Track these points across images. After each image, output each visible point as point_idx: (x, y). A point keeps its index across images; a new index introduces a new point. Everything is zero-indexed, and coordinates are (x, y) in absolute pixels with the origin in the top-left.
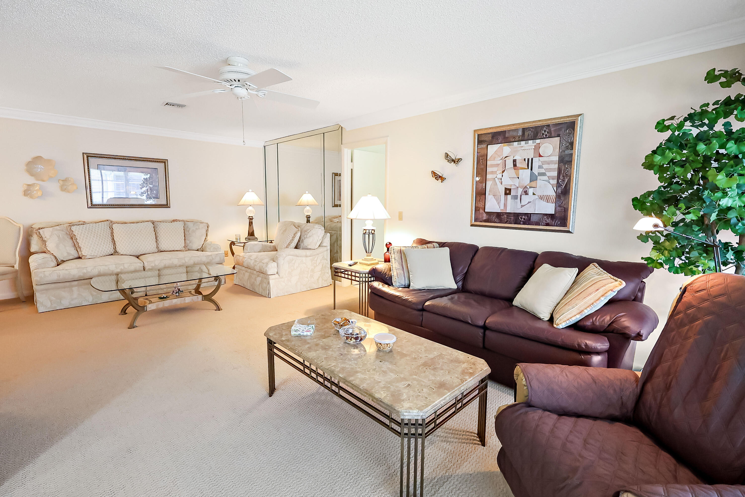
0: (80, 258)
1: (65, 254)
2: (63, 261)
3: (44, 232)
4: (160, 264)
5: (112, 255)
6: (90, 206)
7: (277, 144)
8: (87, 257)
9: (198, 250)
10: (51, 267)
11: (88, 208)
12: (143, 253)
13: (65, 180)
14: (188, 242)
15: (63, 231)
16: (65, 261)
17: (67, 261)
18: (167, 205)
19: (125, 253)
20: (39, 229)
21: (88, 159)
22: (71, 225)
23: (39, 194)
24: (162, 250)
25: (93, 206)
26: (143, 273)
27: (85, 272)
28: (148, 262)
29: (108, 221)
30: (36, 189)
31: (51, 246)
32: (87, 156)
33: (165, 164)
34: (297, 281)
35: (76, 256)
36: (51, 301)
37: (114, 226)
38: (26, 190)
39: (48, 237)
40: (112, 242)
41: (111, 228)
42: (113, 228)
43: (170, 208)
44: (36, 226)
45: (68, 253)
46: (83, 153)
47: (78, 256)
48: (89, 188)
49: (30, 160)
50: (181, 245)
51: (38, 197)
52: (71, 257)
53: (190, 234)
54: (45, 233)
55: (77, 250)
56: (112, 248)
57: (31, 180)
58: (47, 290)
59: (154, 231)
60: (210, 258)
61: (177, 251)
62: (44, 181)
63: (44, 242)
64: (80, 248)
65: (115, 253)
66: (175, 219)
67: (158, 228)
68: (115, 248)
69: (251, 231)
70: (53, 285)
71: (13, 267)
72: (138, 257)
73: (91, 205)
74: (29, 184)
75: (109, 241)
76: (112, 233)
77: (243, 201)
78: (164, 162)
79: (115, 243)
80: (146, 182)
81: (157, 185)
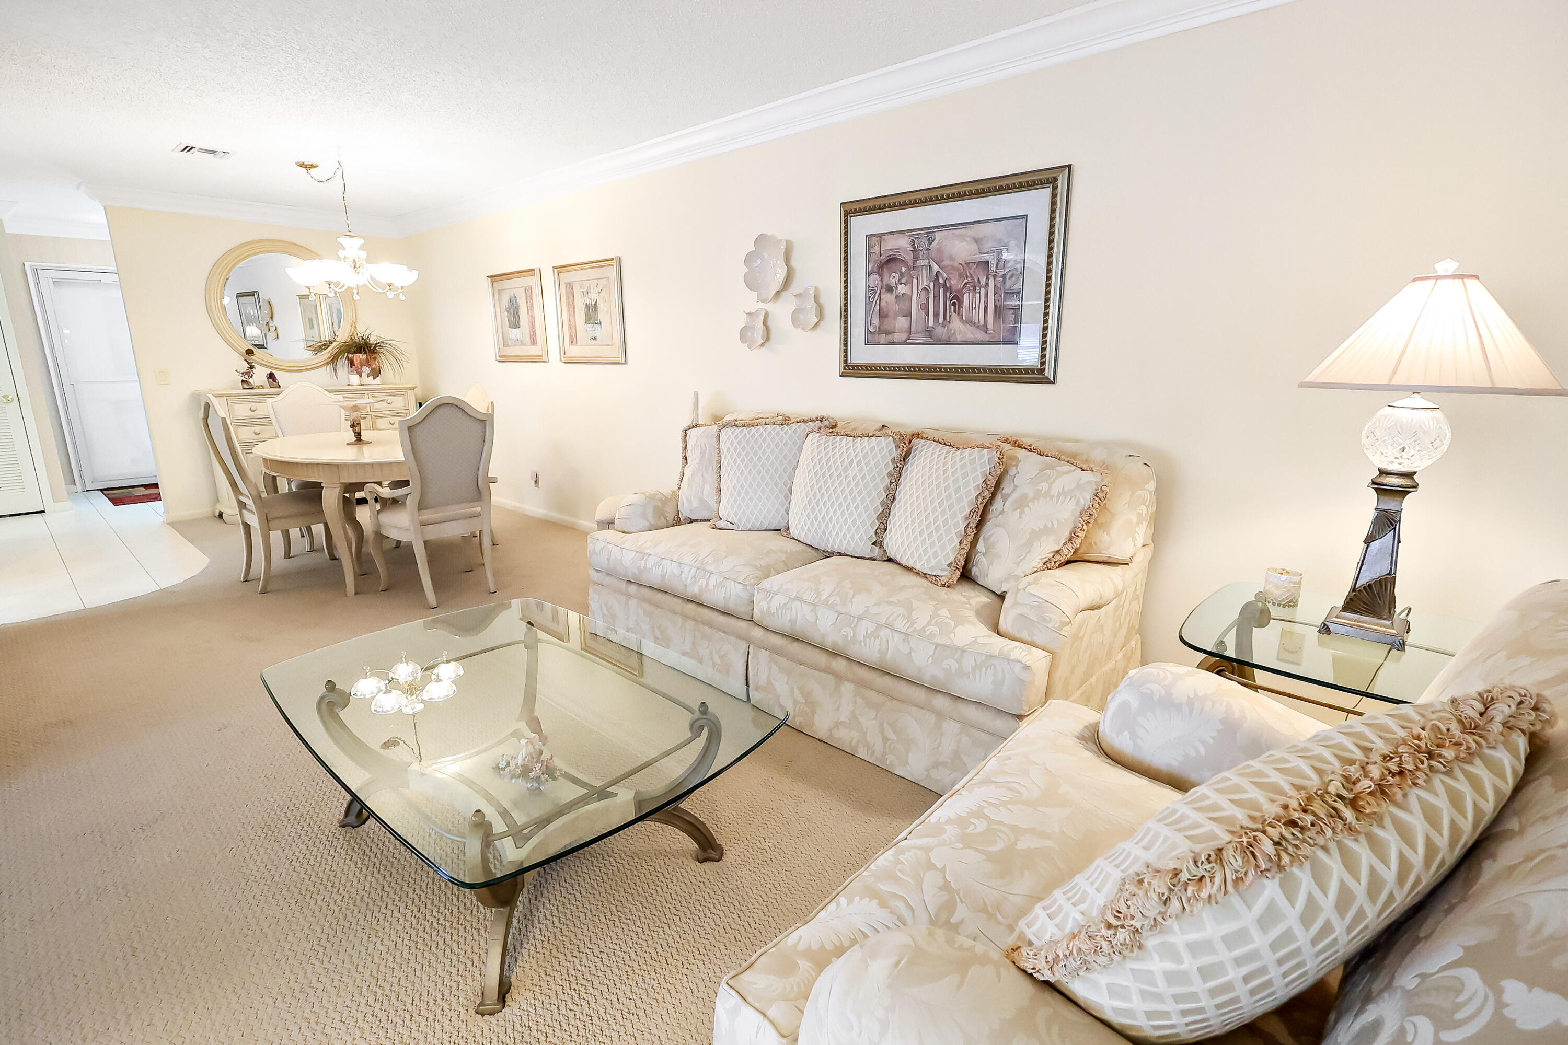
3: (690, 436)
5: (778, 530)
11: (839, 376)
18: (1042, 372)
20: (690, 427)
30: (760, 323)
32: (844, 210)
33: (1056, 187)
38: (745, 326)
39: (690, 451)
43: (1048, 382)
64: (720, 491)
78: (1053, 179)
80: (983, 282)
81: (1018, 286)
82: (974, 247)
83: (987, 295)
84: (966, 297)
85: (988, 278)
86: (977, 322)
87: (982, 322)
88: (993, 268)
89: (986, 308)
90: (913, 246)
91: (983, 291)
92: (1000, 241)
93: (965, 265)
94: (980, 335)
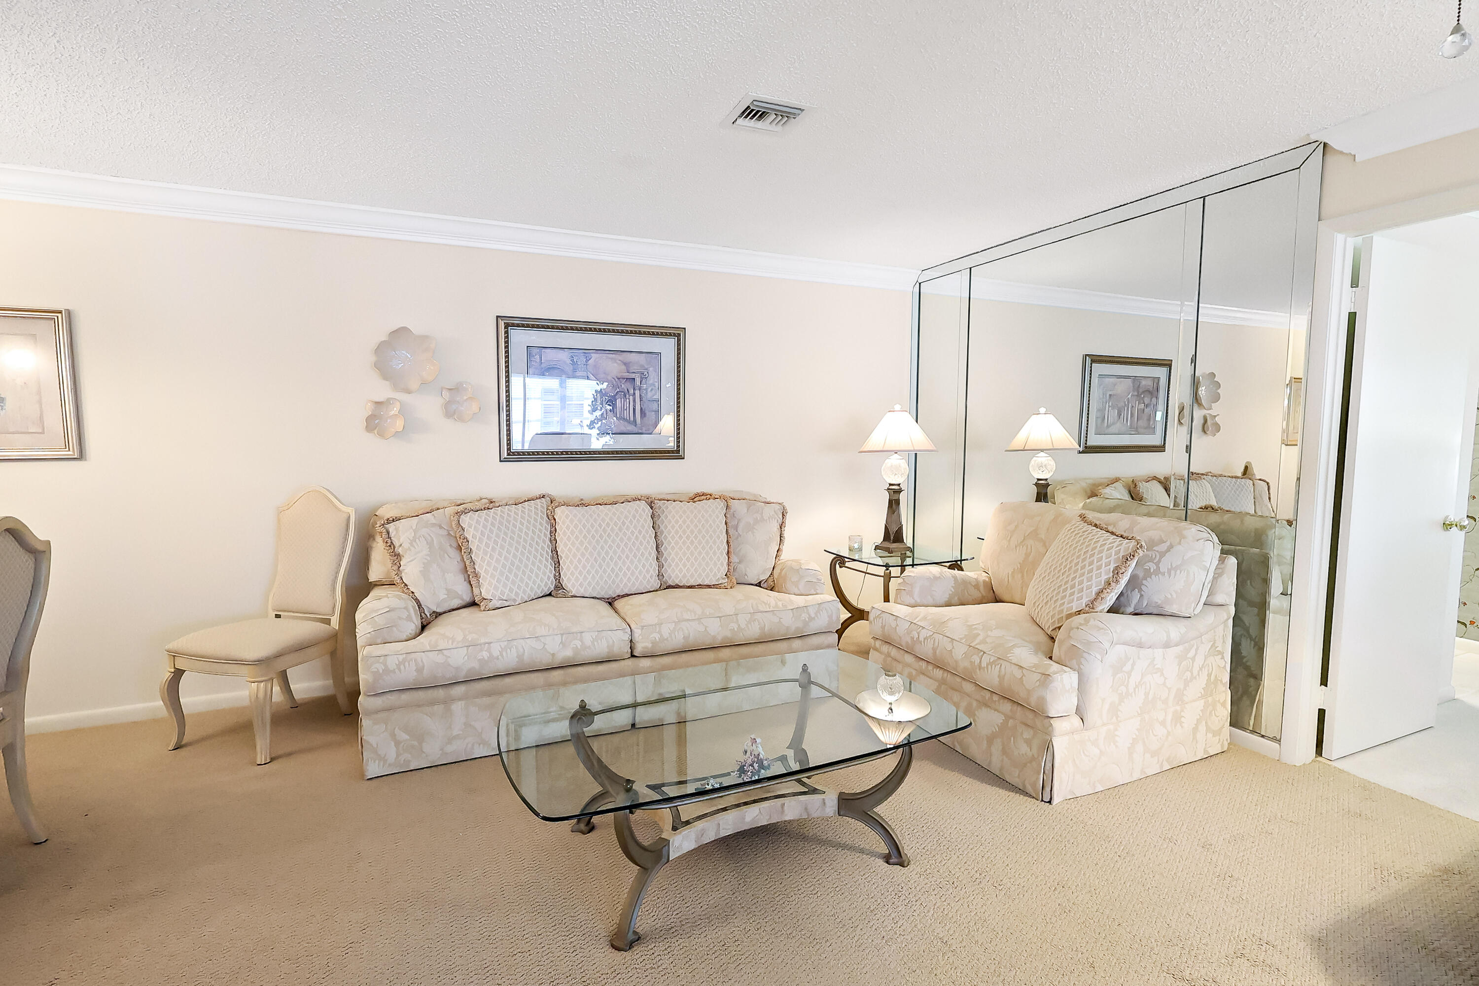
0: (473, 604)
1: (442, 596)
2: (437, 615)
3: (397, 529)
4: (673, 636)
5: (550, 595)
6: (506, 456)
7: (970, 268)
8: (491, 605)
9: (759, 585)
10: (404, 637)
11: (501, 461)
12: (626, 591)
13: (455, 390)
14: (734, 559)
15: (441, 527)
16: (440, 614)
17: (445, 613)
18: (678, 452)
19: (582, 592)
20: (389, 521)
21: (506, 332)
22: (462, 509)
23: (399, 424)
24: (670, 583)
25: (514, 456)
26: (631, 662)
27: (486, 658)
28: (643, 627)
29: (543, 497)
30: (392, 413)
31: (411, 571)
32: (505, 323)
33: (679, 340)
34: (1134, 739)
35: (467, 599)
36: (397, 743)
37: (560, 513)
38: (371, 415)
39: (406, 545)
40: (552, 558)
41: (550, 517)
42: (555, 520)
43: (684, 458)
44: (386, 512)
45: (449, 591)
46: (497, 317)
47: (472, 600)
48: (504, 406)
49: (384, 338)
50: (719, 570)
51: (397, 434)
52: (456, 603)
53: (739, 535)
54: (401, 534)
55: (470, 582)
56: (552, 576)
57: (382, 391)
58: (389, 709)
59: (653, 527)
60: (804, 616)
61: (709, 586)
62: (409, 392)
63: (397, 557)
64: (477, 575)
65: (557, 591)
66: (700, 490)
67: (662, 517)
68: (558, 577)
69: (893, 529)
70: (405, 697)
71: (328, 622)
72: (610, 604)
73: (508, 455)
74: (377, 400)
75: (545, 555)
76: (553, 531)
77: (875, 441)
78: (677, 334)
79: (559, 562)
80: (632, 391)
81: (656, 397)
82: (624, 367)
83: (634, 401)
84: (618, 401)
85: (634, 389)
86: (628, 419)
87: (632, 419)
88: (638, 383)
89: (634, 410)
90: (572, 361)
91: (631, 398)
92: (642, 366)
93: (617, 380)
94: (631, 428)
